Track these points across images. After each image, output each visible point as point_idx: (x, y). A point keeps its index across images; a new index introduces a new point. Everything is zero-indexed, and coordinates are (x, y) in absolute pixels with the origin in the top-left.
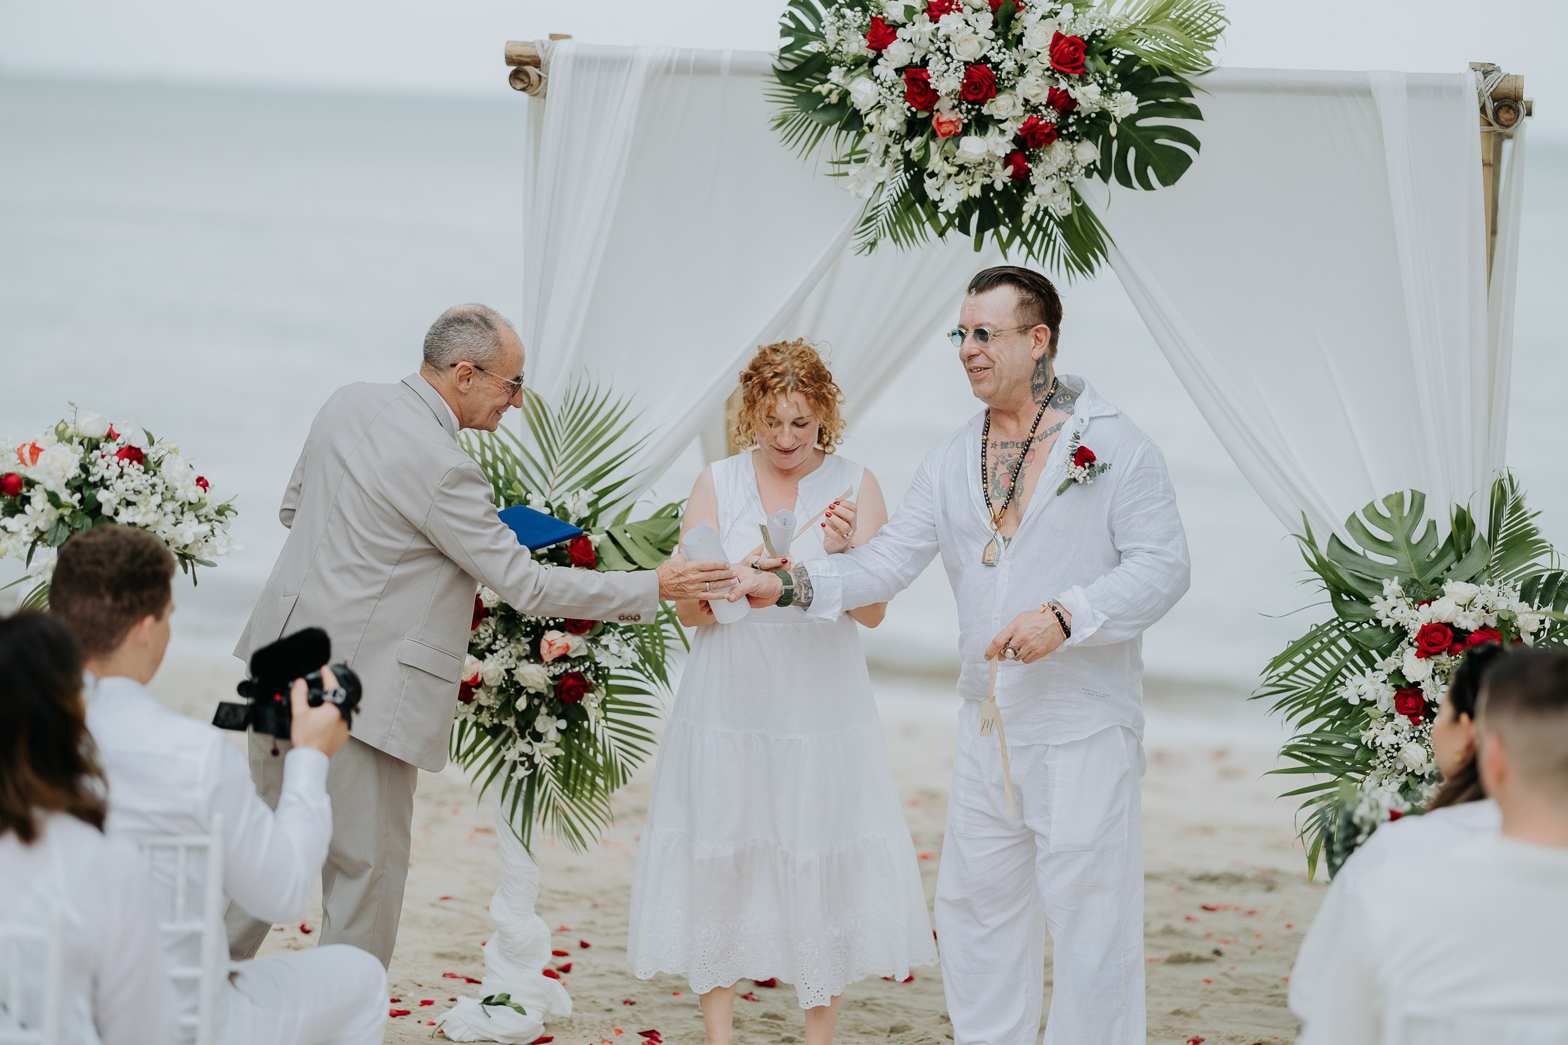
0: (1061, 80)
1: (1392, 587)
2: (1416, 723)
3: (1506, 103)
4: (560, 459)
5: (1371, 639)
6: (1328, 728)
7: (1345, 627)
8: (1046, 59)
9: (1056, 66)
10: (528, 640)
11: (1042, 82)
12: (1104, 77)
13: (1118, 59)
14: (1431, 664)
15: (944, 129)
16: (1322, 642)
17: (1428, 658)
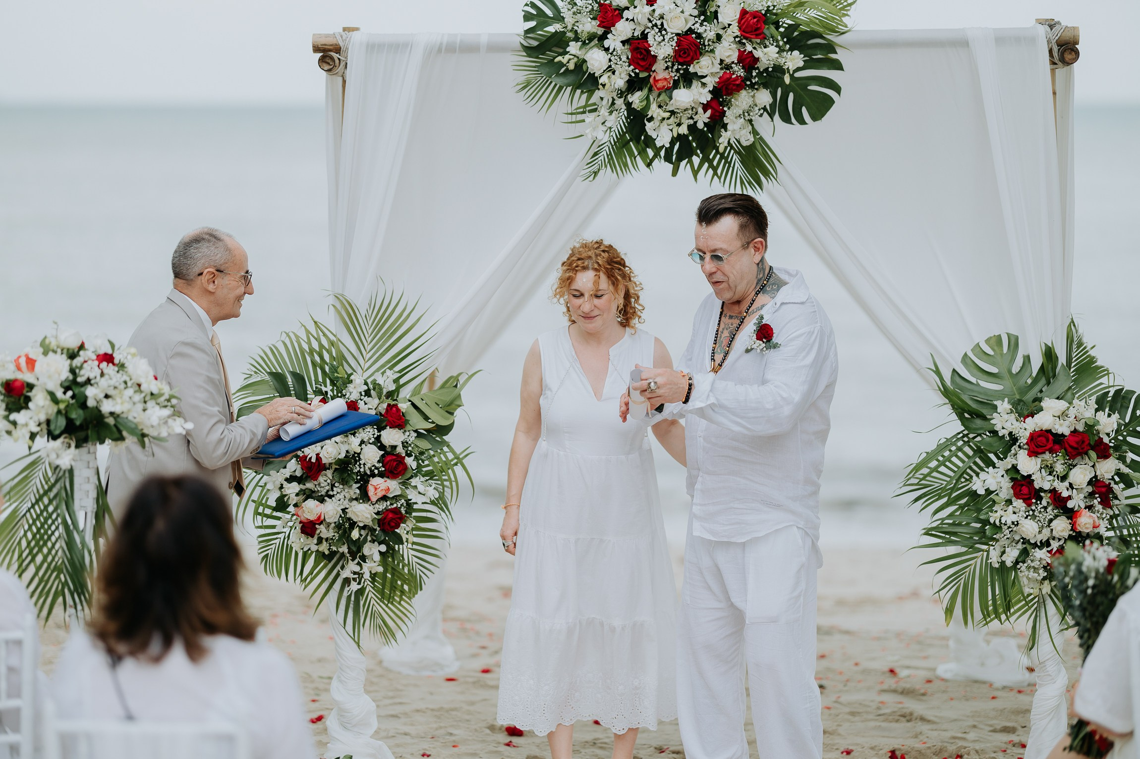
0: (747, 44)
1: (1004, 406)
2: (1029, 505)
3: (1069, 47)
4: (368, 348)
5: (990, 445)
6: (958, 513)
7: (968, 438)
8: (735, 30)
9: (743, 33)
10: (359, 485)
11: (734, 46)
12: (777, 41)
13: (783, 27)
14: (1039, 460)
15: (660, 85)
16: (950, 451)
17: (1037, 456)
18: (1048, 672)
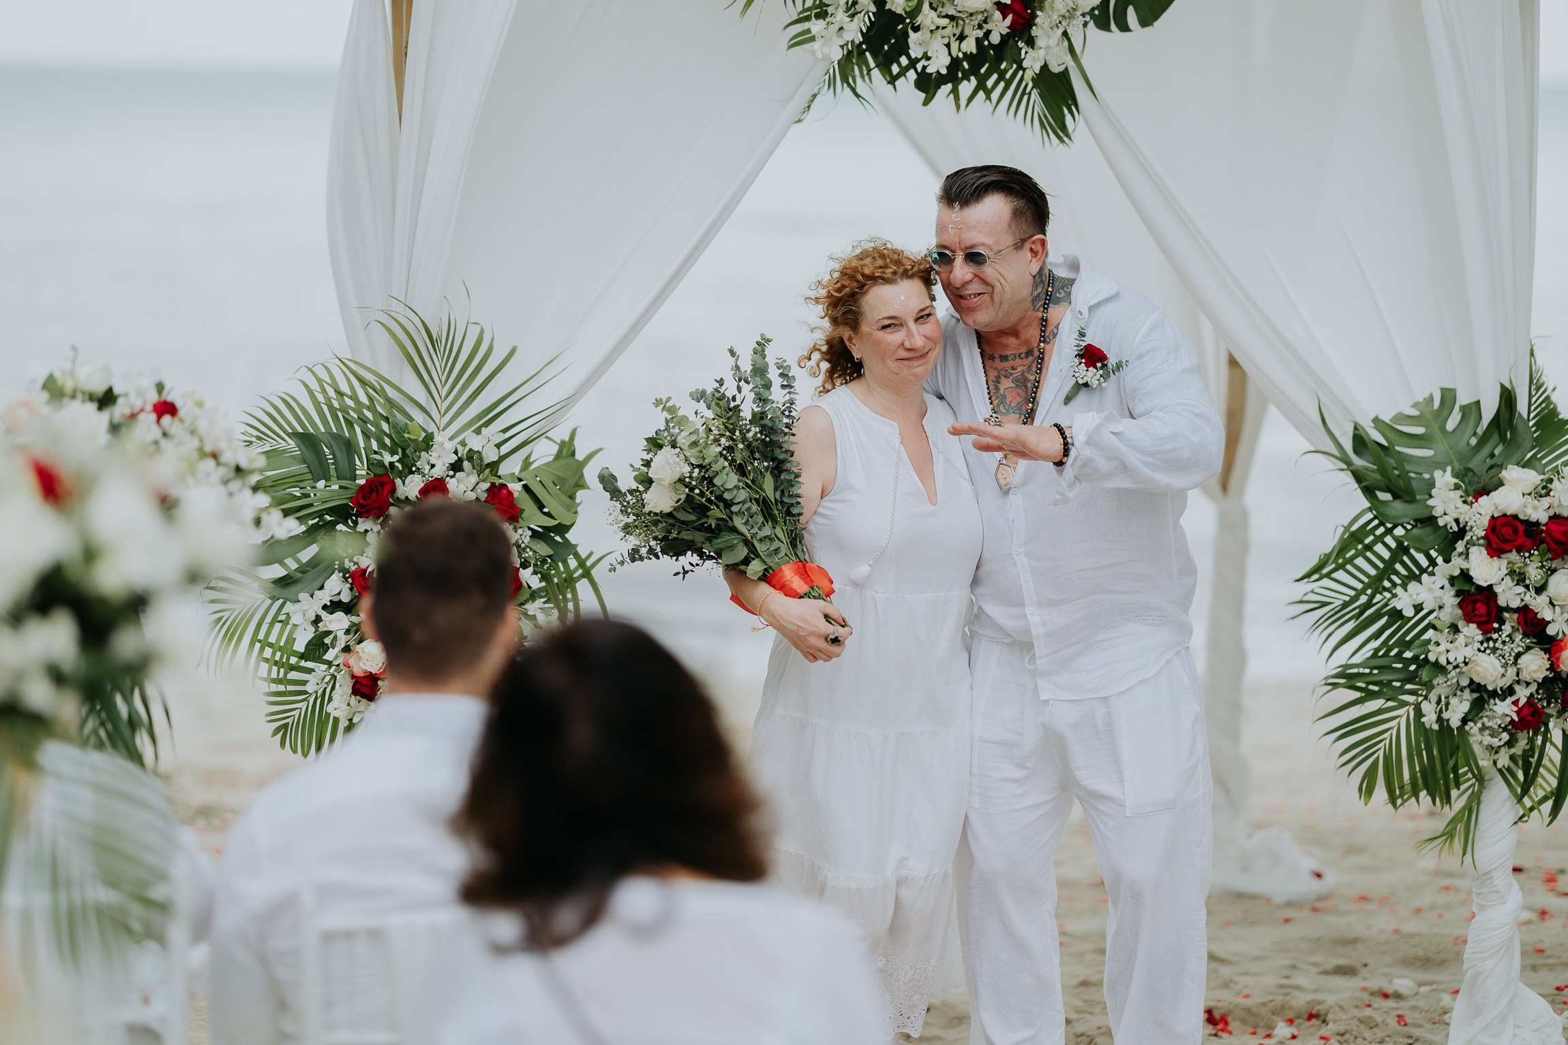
1: (1444, 479)
2: (1485, 628)
4: (444, 389)
5: (1419, 539)
14: (1503, 563)
17: (1500, 557)
18: (1495, 886)
